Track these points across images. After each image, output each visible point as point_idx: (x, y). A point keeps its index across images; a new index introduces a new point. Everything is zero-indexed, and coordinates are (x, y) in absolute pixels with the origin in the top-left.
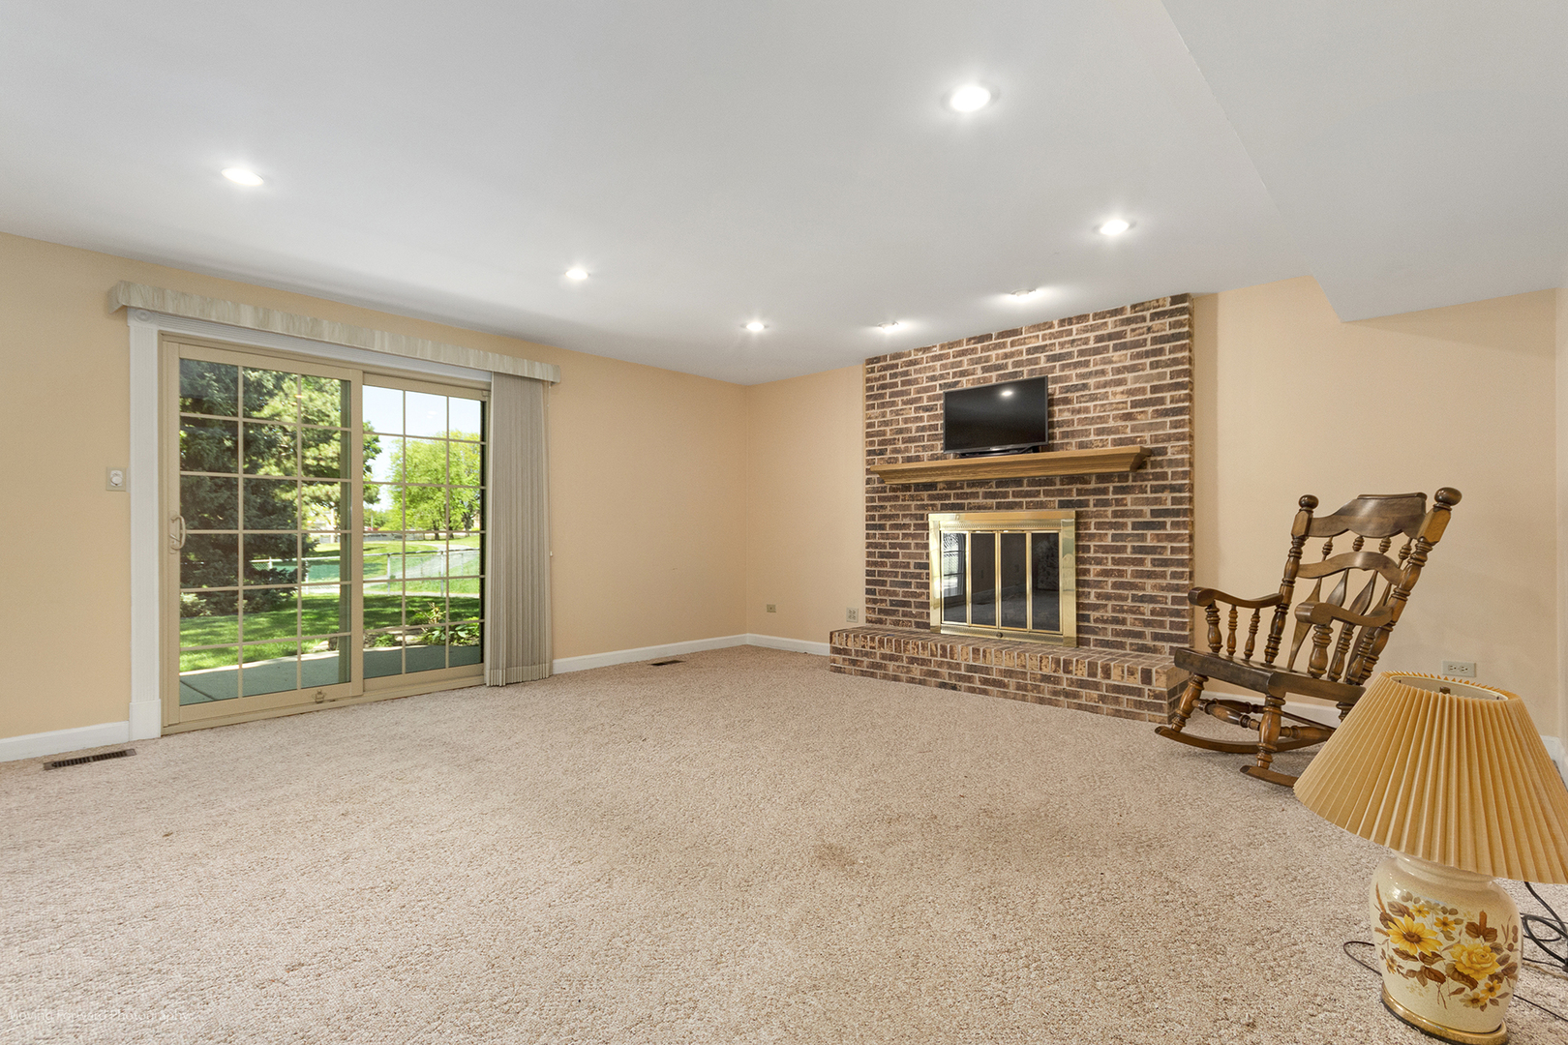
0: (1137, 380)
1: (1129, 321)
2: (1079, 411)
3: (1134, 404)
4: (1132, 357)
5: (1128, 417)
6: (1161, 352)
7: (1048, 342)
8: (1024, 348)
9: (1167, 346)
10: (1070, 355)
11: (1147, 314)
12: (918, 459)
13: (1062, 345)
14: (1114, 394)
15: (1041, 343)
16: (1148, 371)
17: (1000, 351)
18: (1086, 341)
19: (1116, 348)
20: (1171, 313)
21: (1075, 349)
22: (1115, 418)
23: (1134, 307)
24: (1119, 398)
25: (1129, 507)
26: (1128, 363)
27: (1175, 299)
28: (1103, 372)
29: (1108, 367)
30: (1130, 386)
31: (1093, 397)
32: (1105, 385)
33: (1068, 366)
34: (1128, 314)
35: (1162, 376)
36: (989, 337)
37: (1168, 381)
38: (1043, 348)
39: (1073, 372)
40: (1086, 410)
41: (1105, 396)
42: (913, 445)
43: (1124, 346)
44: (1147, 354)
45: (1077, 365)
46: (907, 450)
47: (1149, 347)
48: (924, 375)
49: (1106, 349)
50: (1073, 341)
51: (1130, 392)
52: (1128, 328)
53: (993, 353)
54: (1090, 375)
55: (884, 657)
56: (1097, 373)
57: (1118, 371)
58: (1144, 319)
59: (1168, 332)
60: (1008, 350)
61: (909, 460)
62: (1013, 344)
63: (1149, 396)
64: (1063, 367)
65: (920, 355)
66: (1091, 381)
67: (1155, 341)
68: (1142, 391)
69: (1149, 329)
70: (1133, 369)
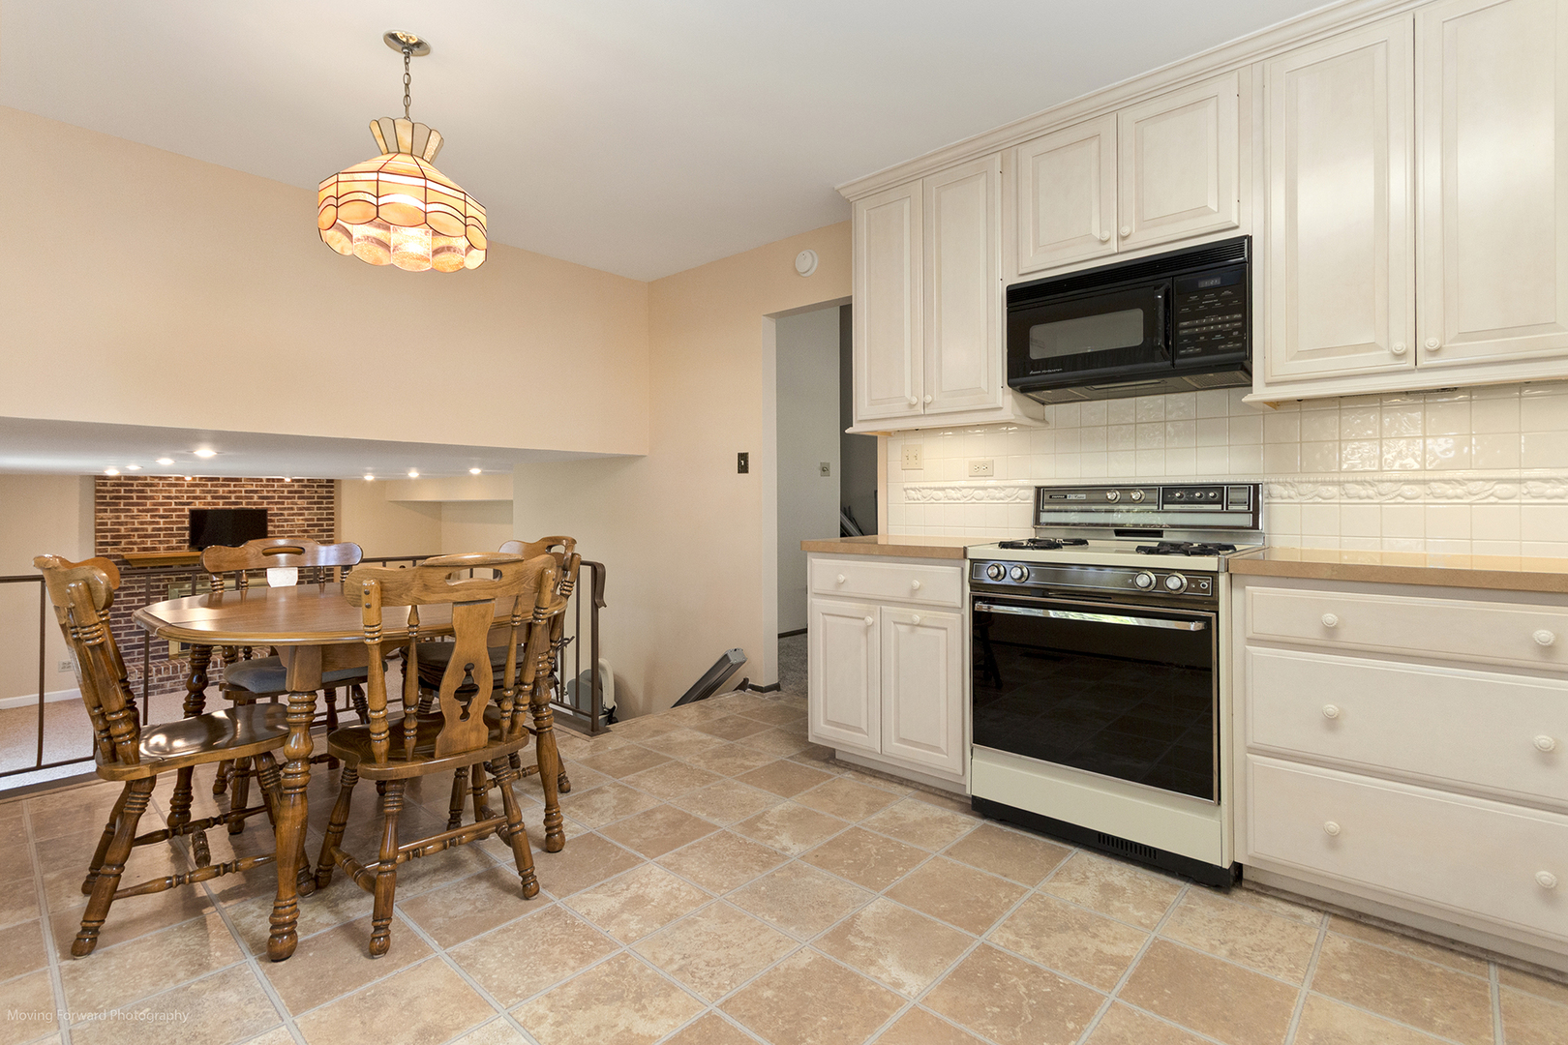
0: (310, 514)
1: (305, 486)
2: (278, 526)
3: (308, 526)
4: (308, 503)
5: (306, 531)
6: (322, 503)
7: (259, 489)
8: (243, 489)
9: (325, 501)
10: (273, 497)
11: (315, 485)
12: (154, 549)
13: (268, 492)
14: (298, 520)
15: (254, 488)
16: (315, 511)
17: (226, 489)
18: (283, 492)
19: (299, 498)
20: (327, 487)
21: (276, 495)
22: (298, 531)
23: (308, 480)
24: (301, 522)
25: (306, 574)
26: (305, 506)
27: (329, 481)
28: (292, 509)
29: (295, 507)
30: (306, 517)
31: (286, 520)
32: (293, 515)
33: (272, 503)
34: (306, 483)
35: (322, 514)
36: (218, 479)
37: (325, 516)
38: (256, 492)
39: (275, 507)
40: (283, 526)
41: (293, 520)
42: (149, 540)
43: (303, 498)
44: (315, 503)
45: (277, 503)
46: (143, 543)
47: (316, 500)
48: (161, 495)
49: (294, 497)
50: (274, 491)
51: (306, 520)
52: (305, 490)
53: (221, 489)
54: (285, 509)
55: (160, 680)
56: (289, 509)
57: (300, 509)
58: (313, 487)
59: (325, 495)
60: (232, 489)
61: (145, 549)
62: (235, 486)
63: (316, 522)
64: (268, 503)
65: (156, 481)
66: (286, 512)
67: (319, 497)
68: (313, 520)
69: (316, 492)
70: (308, 509)
